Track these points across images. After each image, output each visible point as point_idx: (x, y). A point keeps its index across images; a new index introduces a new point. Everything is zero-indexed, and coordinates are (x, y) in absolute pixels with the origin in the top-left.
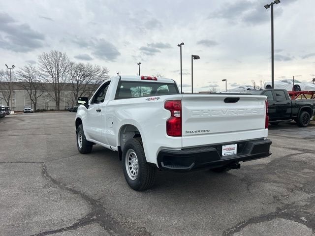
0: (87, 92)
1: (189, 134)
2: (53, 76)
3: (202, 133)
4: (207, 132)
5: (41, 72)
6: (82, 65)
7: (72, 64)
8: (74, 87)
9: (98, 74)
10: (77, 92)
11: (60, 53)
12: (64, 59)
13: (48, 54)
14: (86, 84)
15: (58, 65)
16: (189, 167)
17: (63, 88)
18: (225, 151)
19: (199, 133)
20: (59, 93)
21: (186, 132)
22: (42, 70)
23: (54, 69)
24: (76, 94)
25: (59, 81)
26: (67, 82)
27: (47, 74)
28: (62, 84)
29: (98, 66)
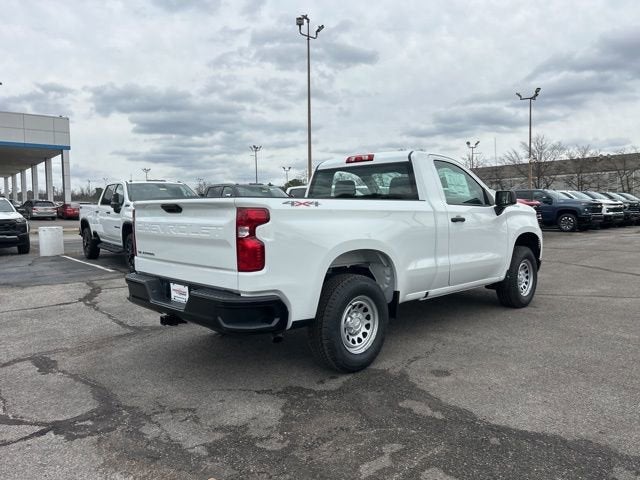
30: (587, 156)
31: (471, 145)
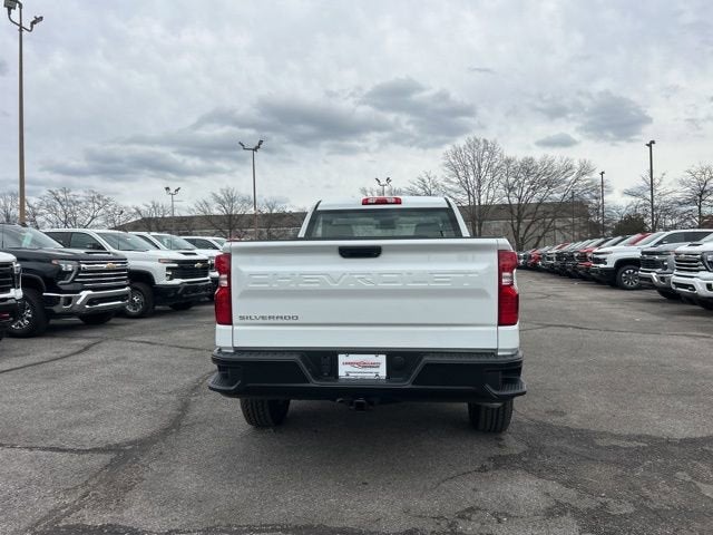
0: (540, 221)
1: (249, 321)
2: (469, 192)
3: (280, 321)
4: (291, 321)
5: (447, 185)
6: (531, 161)
7: (508, 161)
8: (512, 212)
9: (570, 179)
10: (519, 222)
11: (485, 141)
12: (492, 153)
13: (462, 146)
14: (539, 204)
15: (480, 167)
16: (233, 388)
17: (489, 216)
18: (349, 368)
19: (272, 321)
20: (480, 225)
21: (242, 318)
22: (447, 180)
23: (472, 178)
24: (515, 226)
25: (482, 203)
26: (496, 202)
27: (457, 187)
28: (487, 207)
29: (568, 159)
30: (274, 211)
31: (172, 191)
